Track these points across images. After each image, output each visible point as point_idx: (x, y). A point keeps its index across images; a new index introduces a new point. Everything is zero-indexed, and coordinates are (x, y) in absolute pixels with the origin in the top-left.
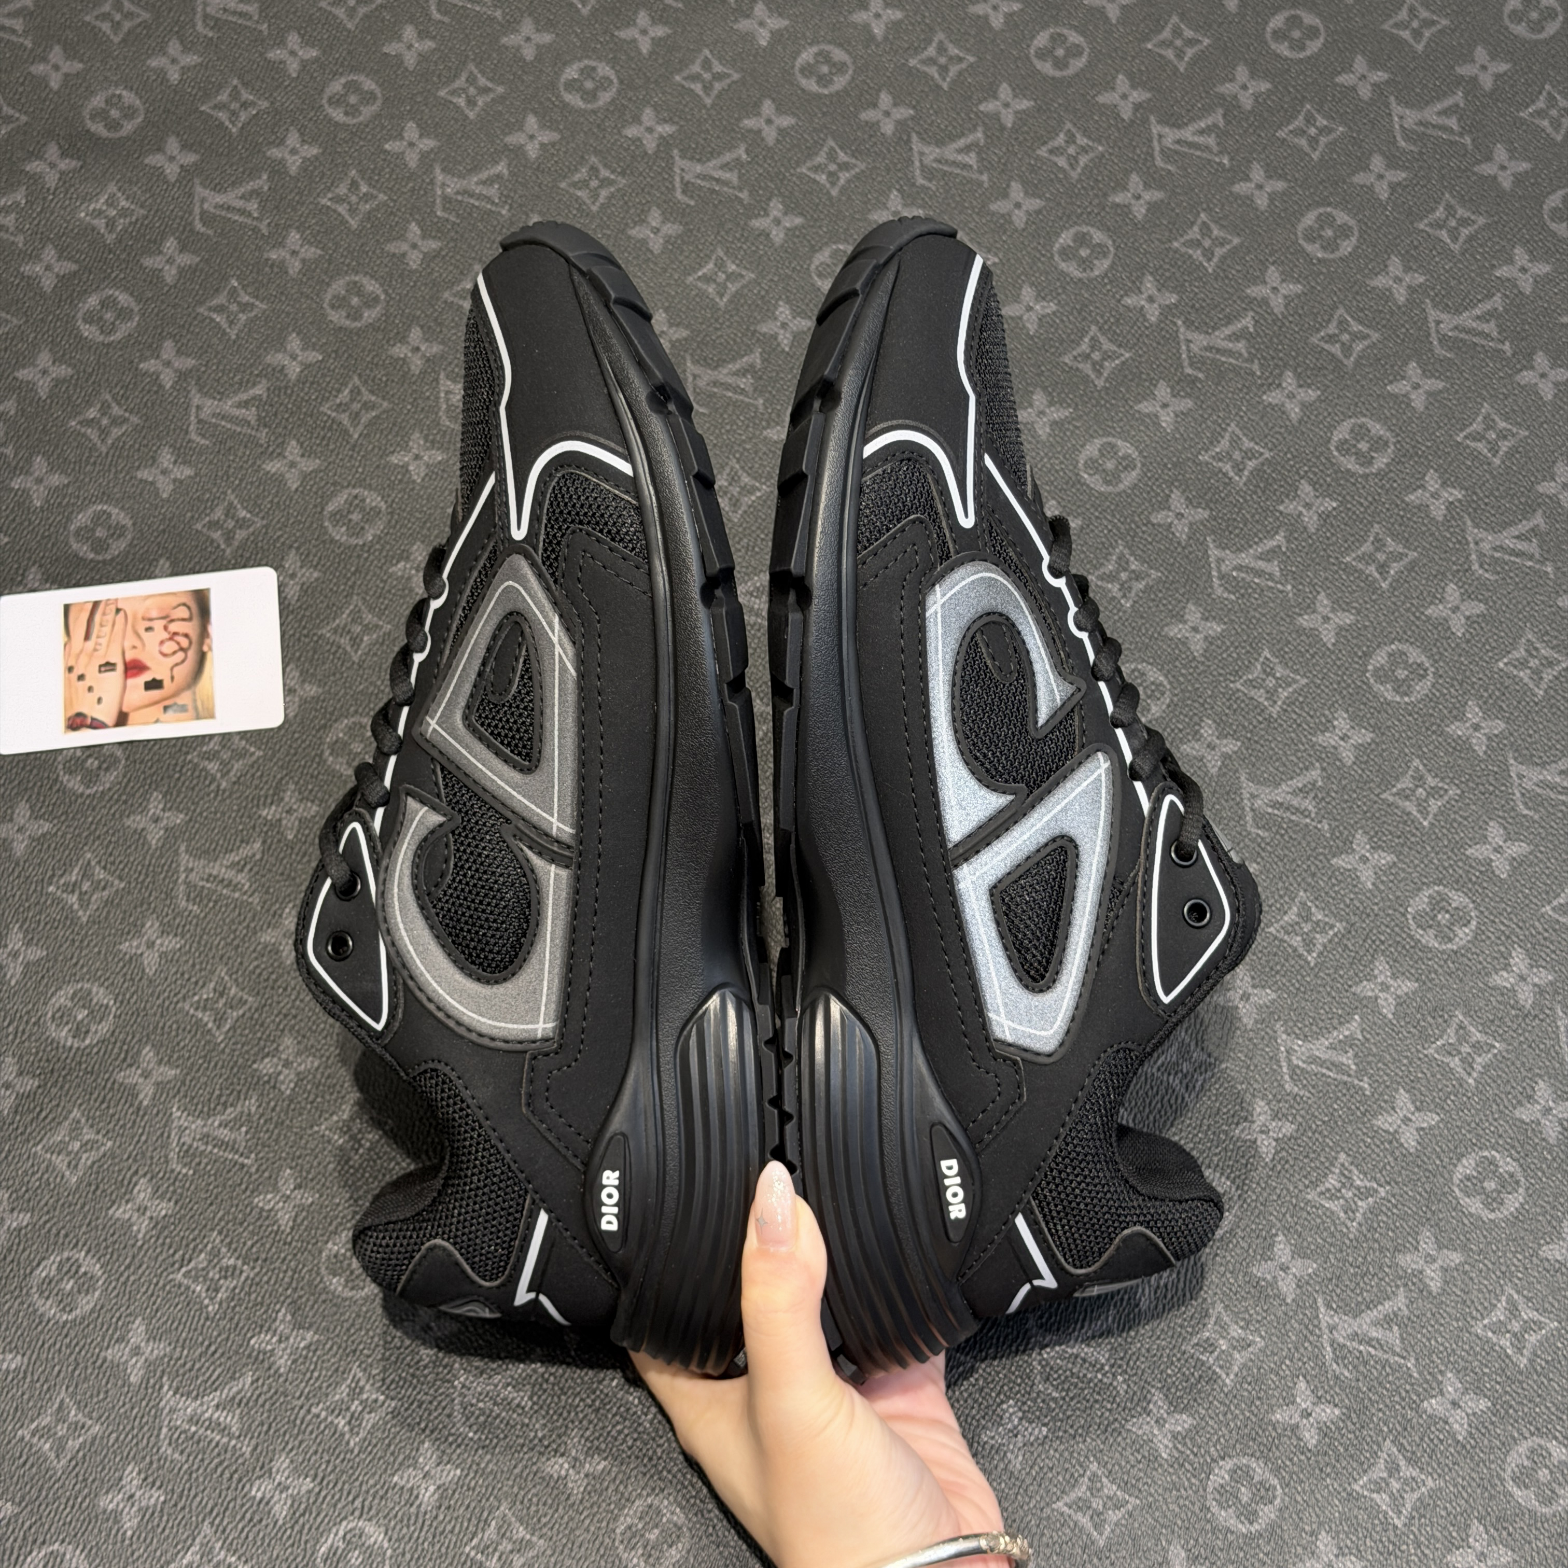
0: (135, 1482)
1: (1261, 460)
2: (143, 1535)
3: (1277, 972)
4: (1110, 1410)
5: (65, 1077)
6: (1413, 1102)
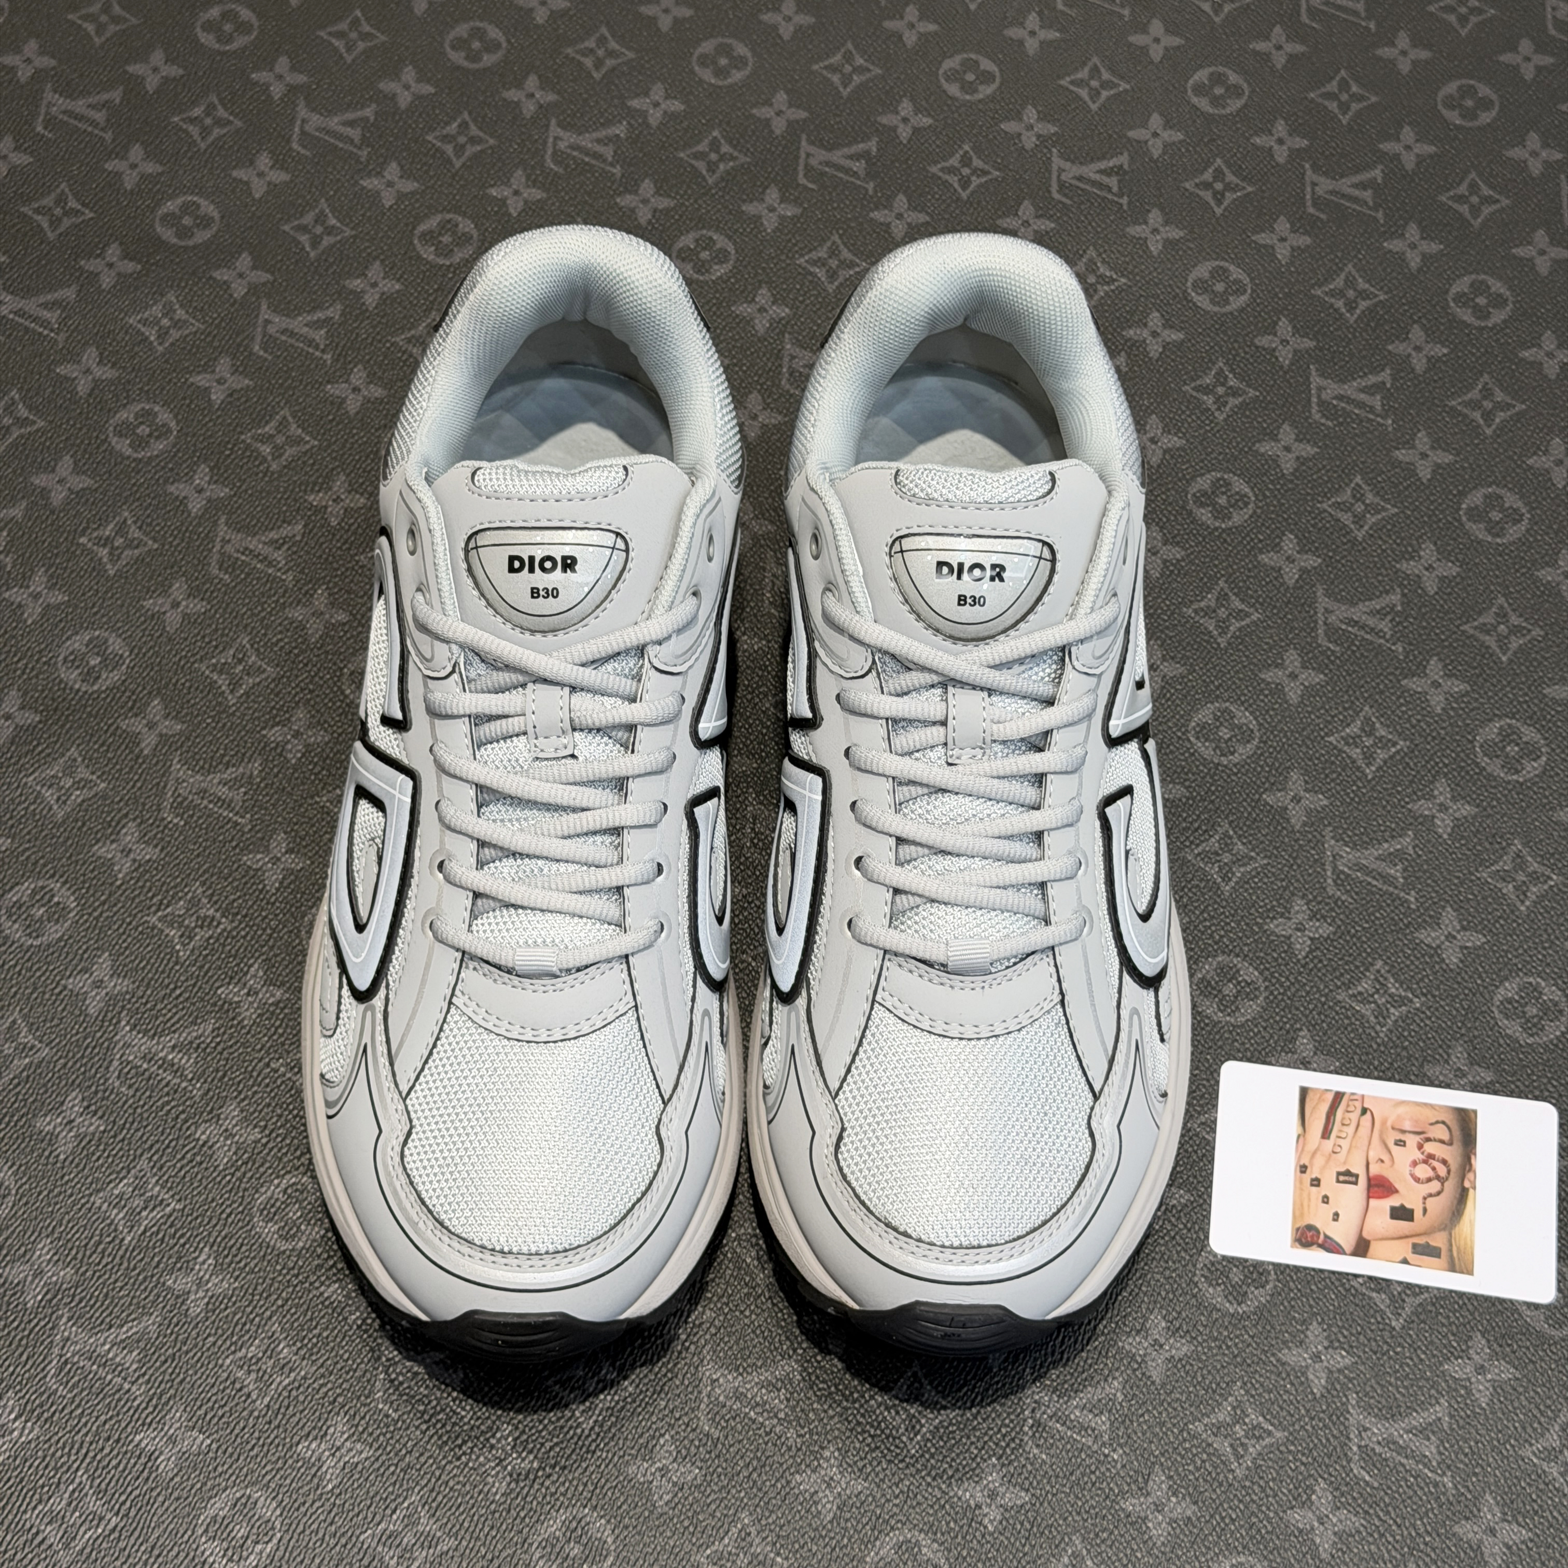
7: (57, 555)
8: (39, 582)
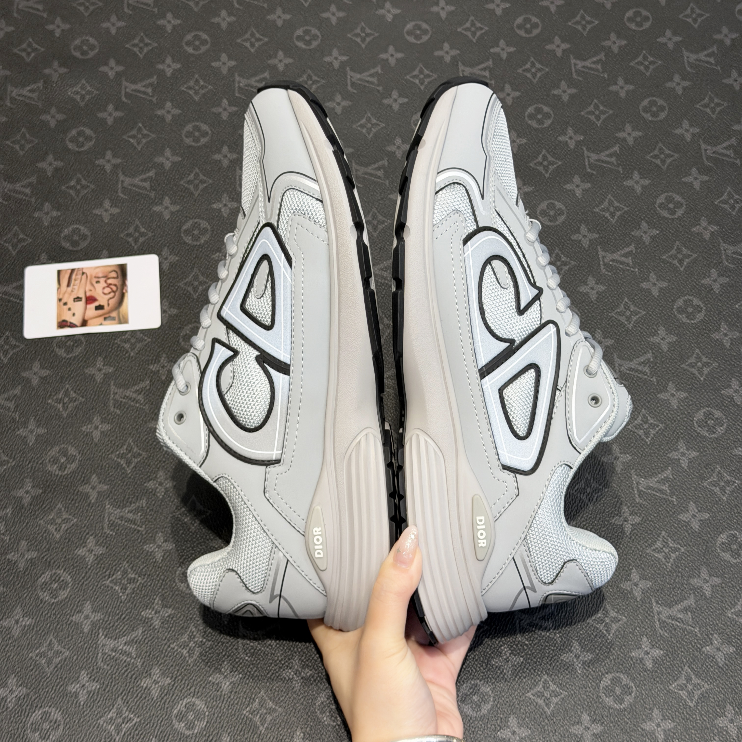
0: (85, 679)
1: (623, 211)
2: (89, 704)
3: (632, 447)
4: (553, 650)
5: (55, 489)
6: (697, 508)
7: (38, 410)
8: (32, 425)
